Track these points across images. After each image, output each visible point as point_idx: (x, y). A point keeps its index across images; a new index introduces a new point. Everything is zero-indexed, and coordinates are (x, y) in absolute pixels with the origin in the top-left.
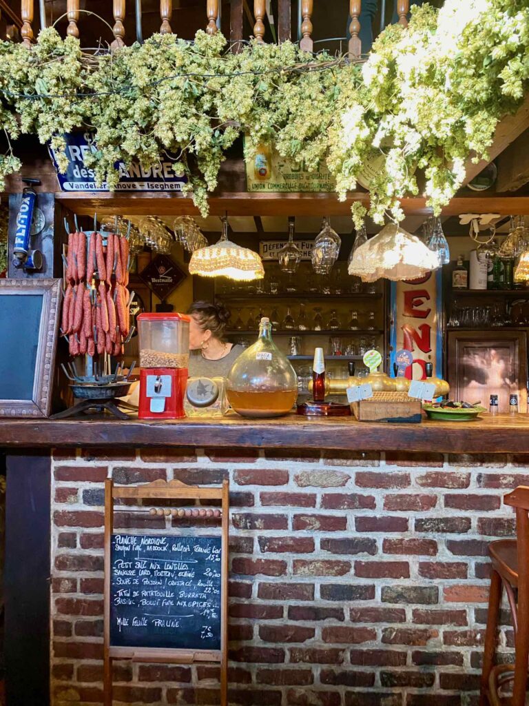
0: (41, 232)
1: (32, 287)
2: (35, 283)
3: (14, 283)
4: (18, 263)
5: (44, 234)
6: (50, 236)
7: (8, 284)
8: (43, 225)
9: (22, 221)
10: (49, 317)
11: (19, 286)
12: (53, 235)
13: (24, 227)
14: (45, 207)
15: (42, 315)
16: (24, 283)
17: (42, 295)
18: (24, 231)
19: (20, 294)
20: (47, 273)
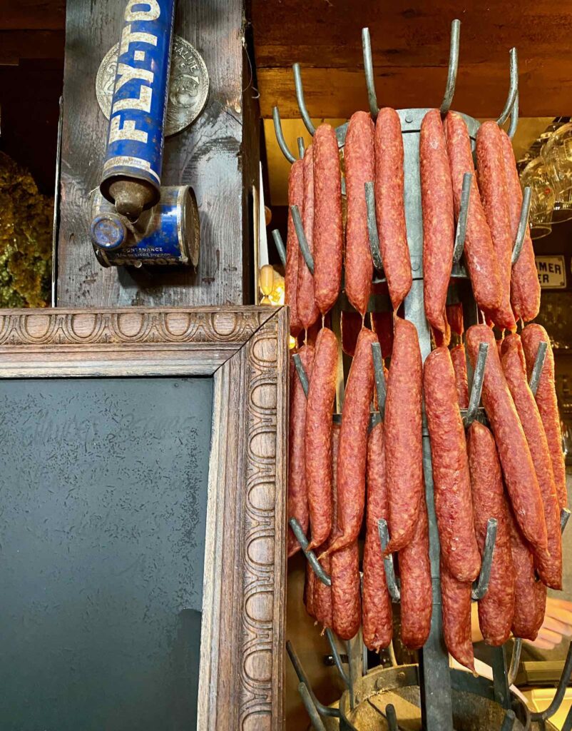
0: (190, 128)
1: (165, 343)
2: (177, 325)
3: (84, 327)
4: (117, 234)
5: (203, 135)
6: (228, 142)
7: (60, 332)
8: (198, 100)
9: (140, 56)
10: (245, 469)
11: (106, 341)
12: (239, 138)
13: (148, 76)
14: (208, 36)
15: (213, 463)
16: (131, 327)
17: (210, 377)
18: (146, 93)
19: (112, 371)
20: (218, 286)
